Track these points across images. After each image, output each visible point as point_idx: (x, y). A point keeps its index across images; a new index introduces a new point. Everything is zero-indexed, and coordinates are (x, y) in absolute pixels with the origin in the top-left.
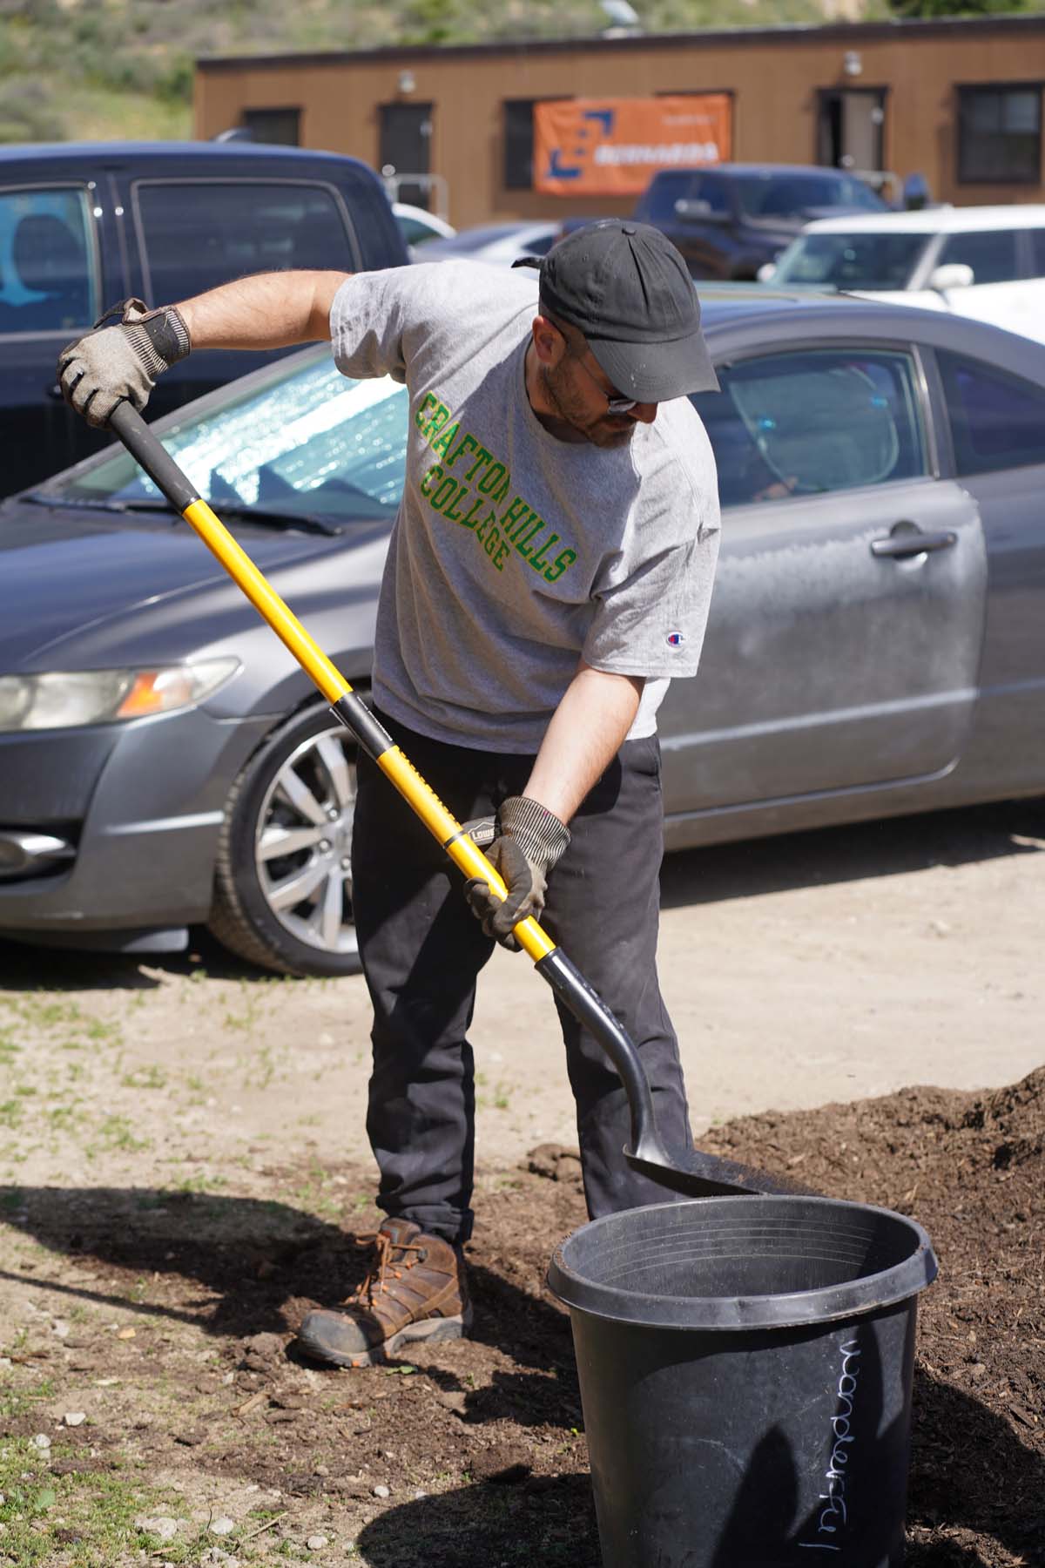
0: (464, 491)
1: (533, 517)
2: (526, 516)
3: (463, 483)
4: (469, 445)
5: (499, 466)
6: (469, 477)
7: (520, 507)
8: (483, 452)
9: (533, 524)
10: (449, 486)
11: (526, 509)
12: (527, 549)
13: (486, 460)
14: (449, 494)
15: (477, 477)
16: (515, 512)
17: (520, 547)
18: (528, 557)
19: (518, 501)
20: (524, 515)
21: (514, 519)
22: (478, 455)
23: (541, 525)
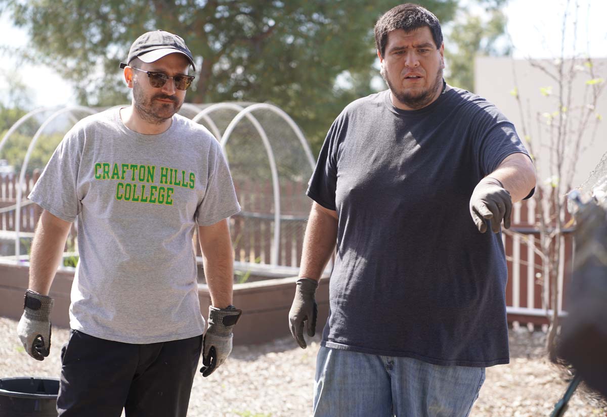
0: (135, 186)
1: (171, 170)
2: (169, 171)
3: (133, 183)
4: (125, 168)
5: (142, 167)
6: (133, 179)
7: (165, 170)
8: (132, 166)
9: (173, 173)
10: (128, 187)
11: (167, 169)
12: (178, 182)
13: (135, 168)
14: (130, 190)
15: (137, 177)
16: (164, 173)
17: (176, 184)
18: (181, 185)
19: (162, 169)
20: (168, 171)
21: (166, 176)
22: (131, 169)
23: (176, 171)
